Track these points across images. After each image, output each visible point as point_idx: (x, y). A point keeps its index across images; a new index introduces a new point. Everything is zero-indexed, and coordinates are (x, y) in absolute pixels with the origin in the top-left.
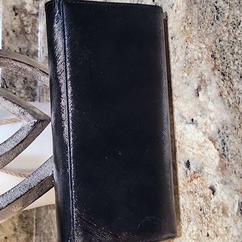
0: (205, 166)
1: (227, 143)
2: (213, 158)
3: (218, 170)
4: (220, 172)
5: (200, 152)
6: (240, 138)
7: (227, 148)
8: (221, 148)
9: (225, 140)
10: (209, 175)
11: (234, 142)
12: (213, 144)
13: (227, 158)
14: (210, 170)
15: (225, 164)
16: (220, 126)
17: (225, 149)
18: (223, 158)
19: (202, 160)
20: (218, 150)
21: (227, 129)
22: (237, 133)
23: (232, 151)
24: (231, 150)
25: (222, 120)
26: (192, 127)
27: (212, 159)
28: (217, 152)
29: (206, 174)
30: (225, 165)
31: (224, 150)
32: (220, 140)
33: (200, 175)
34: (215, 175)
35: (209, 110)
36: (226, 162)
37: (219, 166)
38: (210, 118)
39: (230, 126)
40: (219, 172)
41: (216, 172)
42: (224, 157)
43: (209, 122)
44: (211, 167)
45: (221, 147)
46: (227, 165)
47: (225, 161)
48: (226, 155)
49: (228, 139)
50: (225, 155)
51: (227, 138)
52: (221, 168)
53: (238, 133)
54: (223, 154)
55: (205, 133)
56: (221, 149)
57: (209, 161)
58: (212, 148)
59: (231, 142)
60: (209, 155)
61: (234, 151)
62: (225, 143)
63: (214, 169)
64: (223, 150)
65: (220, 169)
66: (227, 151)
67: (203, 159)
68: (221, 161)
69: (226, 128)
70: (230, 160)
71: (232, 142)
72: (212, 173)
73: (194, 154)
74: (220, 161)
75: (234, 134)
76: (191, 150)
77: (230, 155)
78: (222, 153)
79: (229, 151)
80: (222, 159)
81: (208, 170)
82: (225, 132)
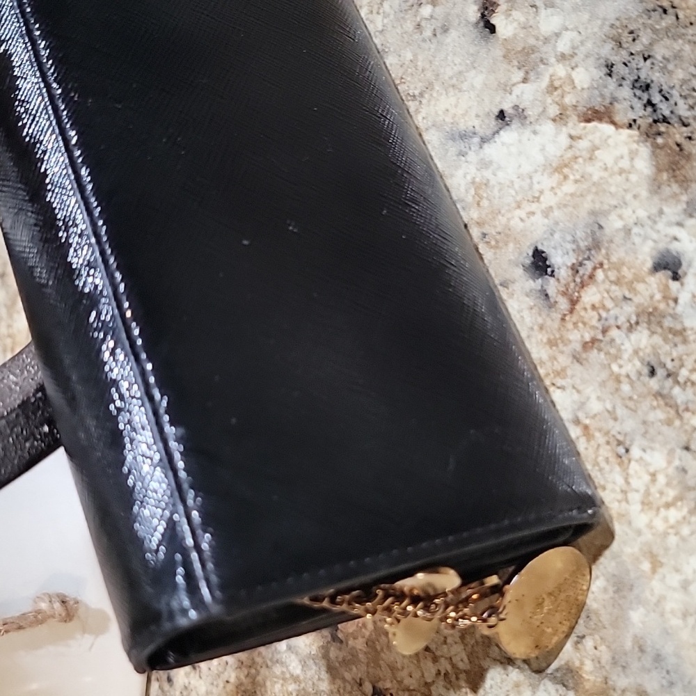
0: (606, 213)
1: (656, 77)
2: (625, 164)
3: (659, 188)
4: (669, 185)
5: (569, 187)
6: (691, 24)
7: (661, 91)
8: (639, 112)
9: (643, 76)
10: (635, 230)
11: (678, 56)
12: (607, 122)
13: (674, 120)
14: (627, 212)
15: (678, 145)
16: (607, 50)
17: (657, 99)
18: (659, 134)
19: (587, 205)
20: (630, 126)
21: (634, 40)
22: (677, 18)
23: (681, 86)
24: (677, 86)
25: (606, 29)
26: (508, 136)
27: (622, 171)
28: (630, 136)
29: (618, 239)
30: (678, 149)
31: (653, 105)
32: (626, 92)
33: (600, 257)
34: (654, 211)
35: (546, 40)
36: (678, 136)
37: (659, 170)
38: (563, 57)
39: (644, 19)
40: (668, 189)
41: (656, 199)
42: (662, 127)
43: (561, 70)
44: (629, 197)
45: (638, 105)
46: (685, 144)
47: (674, 134)
48: (667, 113)
49: (653, 64)
50: (664, 116)
51: (648, 62)
52: (667, 171)
53: (681, 15)
54: (655, 121)
55: (560, 118)
56: (642, 113)
57: (613, 189)
58: (609, 137)
59: (668, 60)
60: (606, 169)
61: (690, 80)
62: (649, 81)
63: (644, 193)
64: (649, 109)
65: (665, 176)
66: (667, 99)
67: (589, 198)
68: (658, 151)
69: (630, 39)
70: (687, 118)
71: (671, 59)
72: (642, 213)
73: (547, 212)
74: (653, 152)
75: (667, 30)
76: (534, 207)
77: (681, 102)
78: (651, 120)
79: (672, 96)
80: (660, 140)
81: (620, 217)
82: (632, 54)
